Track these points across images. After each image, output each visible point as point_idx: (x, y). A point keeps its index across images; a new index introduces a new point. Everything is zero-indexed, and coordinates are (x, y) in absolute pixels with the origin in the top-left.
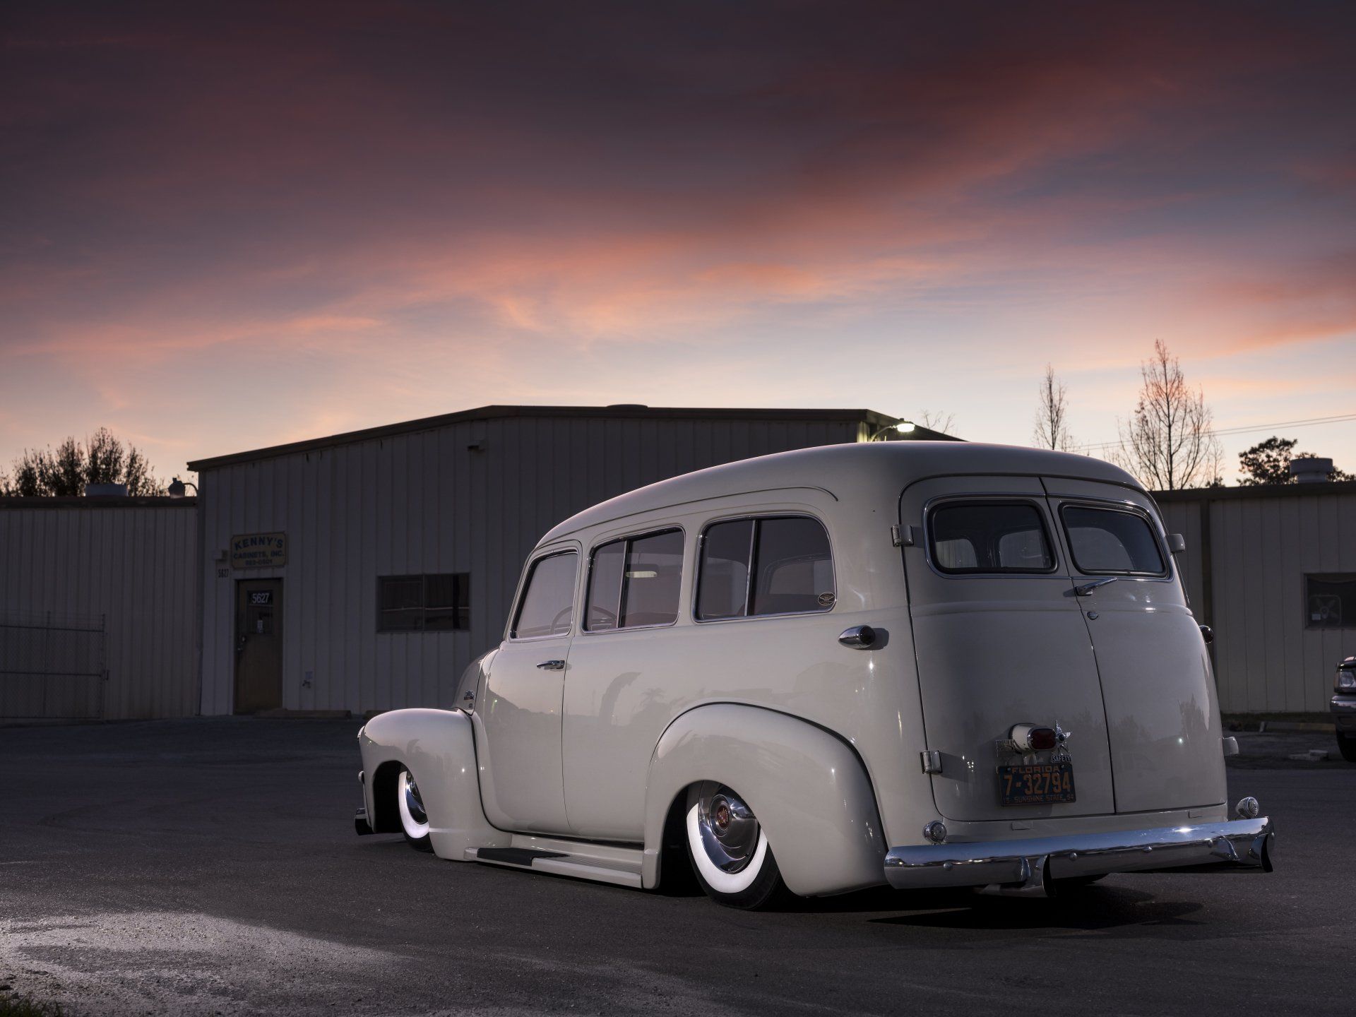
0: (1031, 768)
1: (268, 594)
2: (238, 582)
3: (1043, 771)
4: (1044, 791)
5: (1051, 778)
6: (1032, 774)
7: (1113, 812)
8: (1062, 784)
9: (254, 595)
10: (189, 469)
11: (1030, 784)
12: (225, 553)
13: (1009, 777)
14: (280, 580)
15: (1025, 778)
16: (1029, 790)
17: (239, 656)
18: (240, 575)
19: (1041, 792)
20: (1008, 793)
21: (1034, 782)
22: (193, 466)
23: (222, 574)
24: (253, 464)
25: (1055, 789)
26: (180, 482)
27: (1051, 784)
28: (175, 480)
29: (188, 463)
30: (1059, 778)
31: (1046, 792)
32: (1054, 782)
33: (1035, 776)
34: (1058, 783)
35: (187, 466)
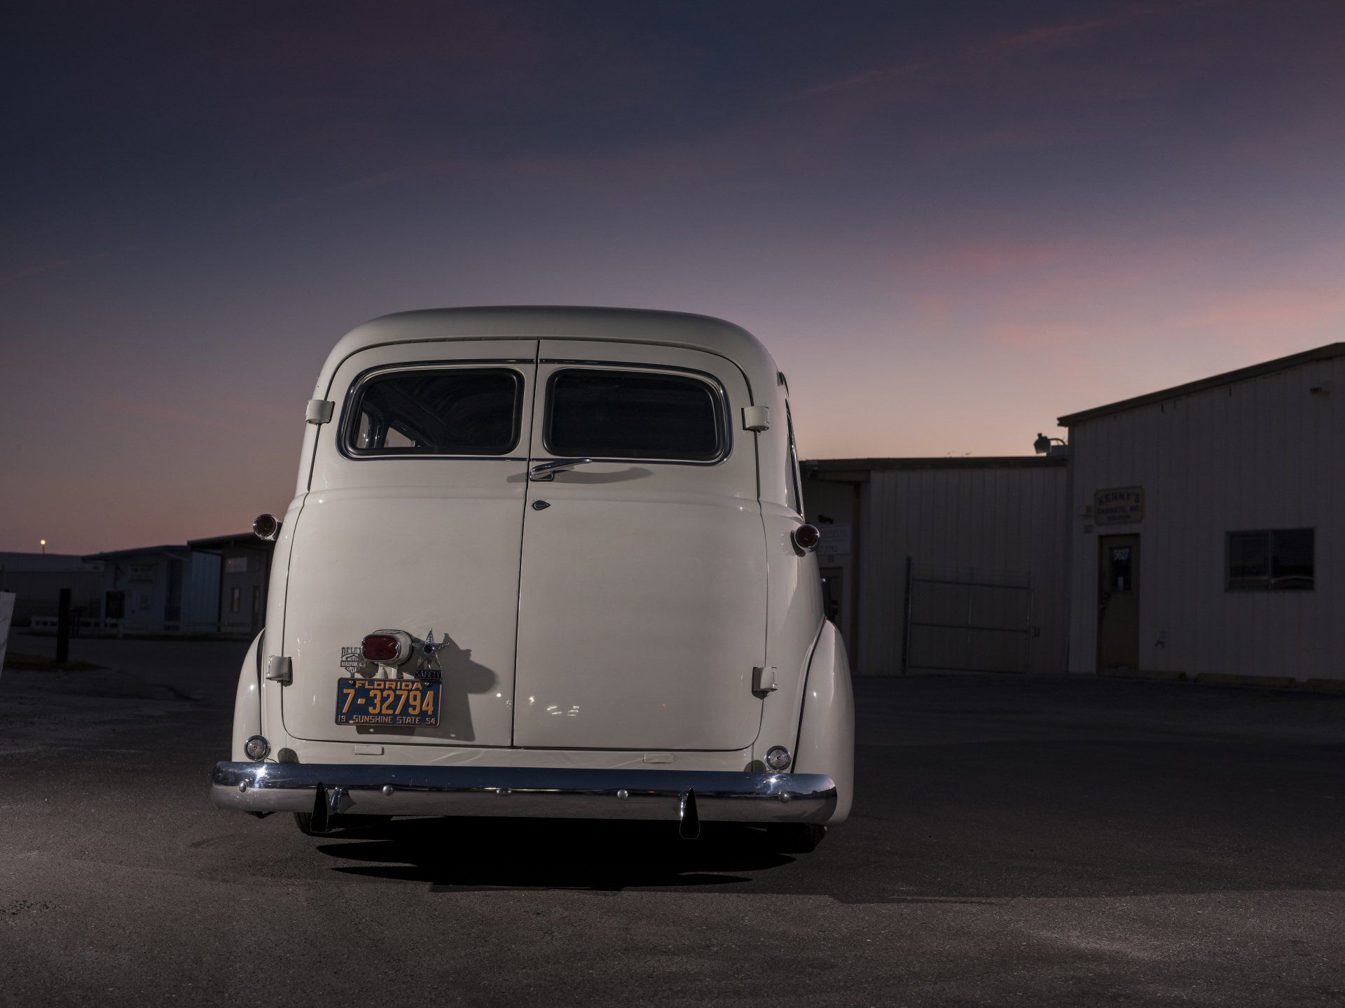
0: (383, 683)
1: (1127, 550)
2: (1101, 537)
3: (398, 687)
4: (394, 712)
5: (408, 697)
6: (382, 691)
7: (509, 744)
8: (422, 704)
9: (1116, 551)
10: (1059, 425)
11: (377, 701)
12: (1089, 509)
13: (352, 692)
14: (1137, 535)
15: (372, 694)
16: (374, 708)
17: (1102, 613)
18: (1103, 530)
19: (391, 712)
20: (345, 710)
21: (383, 700)
22: (1063, 421)
23: (1088, 530)
24: (1115, 417)
25: (410, 710)
26: (1045, 438)
27: (407, 704)
28: (1040, 435)
29: (1059, 419)
30: (419, 698)
31: (398, 712)
32: (411, 702)
33: (385, 693)
34: (418, 703)
35: (1058, 422)
